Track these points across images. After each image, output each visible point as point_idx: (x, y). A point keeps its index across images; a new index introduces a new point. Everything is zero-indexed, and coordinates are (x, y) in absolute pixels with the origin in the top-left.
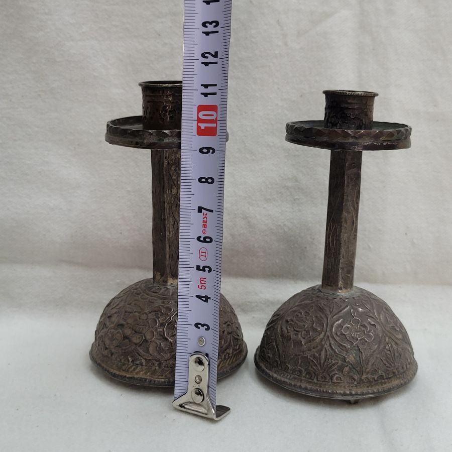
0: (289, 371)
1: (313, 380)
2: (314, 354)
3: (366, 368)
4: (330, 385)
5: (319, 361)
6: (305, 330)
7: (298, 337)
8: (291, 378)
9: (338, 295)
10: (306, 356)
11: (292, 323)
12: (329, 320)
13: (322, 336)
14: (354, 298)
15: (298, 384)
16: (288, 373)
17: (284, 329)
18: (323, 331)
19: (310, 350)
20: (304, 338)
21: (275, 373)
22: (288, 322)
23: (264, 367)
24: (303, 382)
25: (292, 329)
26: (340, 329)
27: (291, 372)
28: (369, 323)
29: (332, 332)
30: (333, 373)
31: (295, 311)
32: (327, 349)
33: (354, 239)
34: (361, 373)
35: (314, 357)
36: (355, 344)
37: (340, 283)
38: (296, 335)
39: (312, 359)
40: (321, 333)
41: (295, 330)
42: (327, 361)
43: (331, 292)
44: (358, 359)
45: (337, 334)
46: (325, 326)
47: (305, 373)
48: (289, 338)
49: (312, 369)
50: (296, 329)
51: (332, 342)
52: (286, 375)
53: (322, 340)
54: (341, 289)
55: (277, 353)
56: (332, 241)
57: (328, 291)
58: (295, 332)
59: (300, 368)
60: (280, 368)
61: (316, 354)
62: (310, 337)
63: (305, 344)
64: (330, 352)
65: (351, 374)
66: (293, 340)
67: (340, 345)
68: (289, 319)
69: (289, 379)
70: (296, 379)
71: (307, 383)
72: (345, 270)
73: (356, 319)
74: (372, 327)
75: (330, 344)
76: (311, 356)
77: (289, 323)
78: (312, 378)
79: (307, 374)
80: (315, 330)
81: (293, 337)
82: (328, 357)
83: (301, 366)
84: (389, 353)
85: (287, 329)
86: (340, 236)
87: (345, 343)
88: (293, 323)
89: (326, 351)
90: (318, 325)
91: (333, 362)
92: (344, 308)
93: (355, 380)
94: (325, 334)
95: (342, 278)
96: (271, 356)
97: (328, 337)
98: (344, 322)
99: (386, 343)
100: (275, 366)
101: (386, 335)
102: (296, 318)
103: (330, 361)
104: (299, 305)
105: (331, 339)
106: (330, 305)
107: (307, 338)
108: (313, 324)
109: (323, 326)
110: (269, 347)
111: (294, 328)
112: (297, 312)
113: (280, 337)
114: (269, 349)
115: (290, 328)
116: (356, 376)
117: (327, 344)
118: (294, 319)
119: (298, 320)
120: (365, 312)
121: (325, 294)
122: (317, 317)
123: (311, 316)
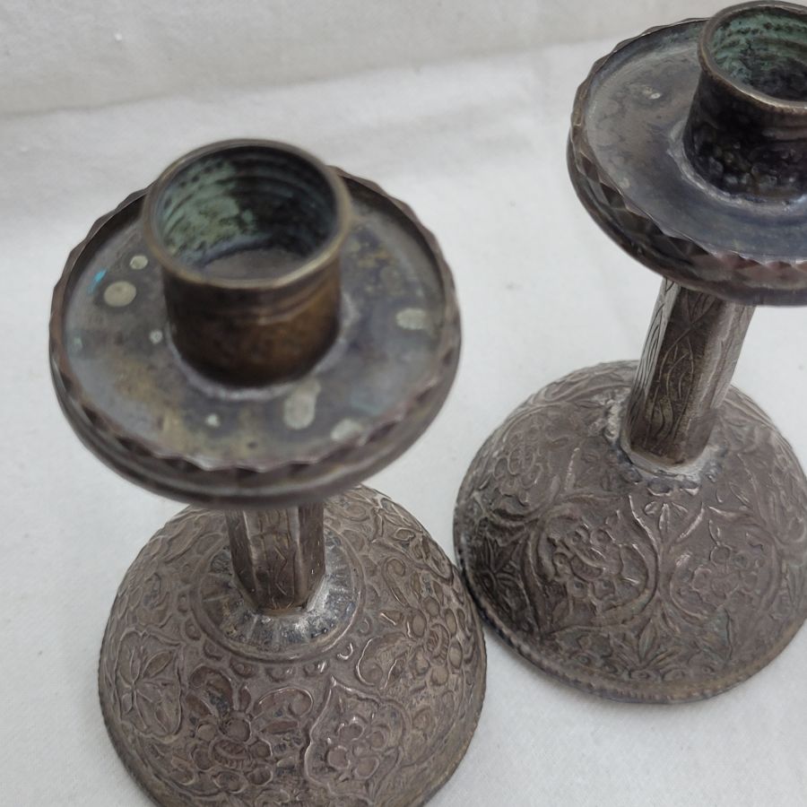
0: (562, 652)
1: (619, 676)
2: (625, 635)
3: (740, 646)
4: (659, 685)
5: (635, 648)
6: (601, 580)
7: (586, 596)
8: (565, 665)
9: (674, 476)
10: (606, 635)
11: (565, 551)
12: (659, 557)
13: (644, 598)
14: (710, 478)
15: (584, 679)
16: (559, 654)
17: (546, 560)
18: (646, 587)
19: (614, 624)
20: (601, 599)
21: (525, 640)
22: (555, 546)
23: (490, 612)
24: (596, 676)
25: (568, 571)
26: (686, 580)
27: (567, 655)
28: (750, 543)
29: (668, 591)
30: (668, 667)
31: (570, 519)
32: (656, 625)
34: (727, 655)
35: (625, 638)
36: (719, 607)
38: (580, 586)
39: (619, 643)
40: (643, 592)
41: (575, 574)
42: (655, 648)
43: (656, 468)
44: (724, 633)
45: (678, 593)
46: (652, 576)
47: (602, 662)
48: (562, 592)
49: (618, 660)
50: (579, 573)
51: (670, 610)
52: (554, 656)
53: (644, 607)
55: (530, 609)
56: (674, 381)
57: (648, 467)
58: (576, 579)
59: (589, 652)
60: (538, 639)
61: (628, 633)
62: (615, 599)
63: (604, 611)
64: (663, 630)
65: (707, 661)
66: (574, 598)
68: (556, 537)
69: (561, 664)
70: (576, 667)
71: (604, 679)
73: (721, 548)
74: (755, 551)
75: (664, 616)
76: (616, 636)
77: (559, 550)
78: (618, 673)
79: (604, 665)
80: (626, 584)
81: (573, 590)
82: (657, 641)
83: (591, 649)
84: (786, 592)
85: (554, 565)
87: (696, 611)
88: (569, 555)
89: (655, 631)
90: (633, 569)
91: (670, 650)
93: (712, 670)
94: (653, 595)
96: (513, 605)
97: (659, 601)
98: (694, 561)
99: (781, 575)
100: (524, 630)
101: (781, 556)
102: (574, 540)
103: (662, 649)
104: (578, 500)
105: (667, 605)
106: (660, 510)
107: (609, 599)
108: (621, 566)
109: (647, 575)
110: (506, 582)
111: (572, 569)
112: (576, 525)
113: (534, 574)
114: (506, 586)
115: (561, 563)
116: (717, 662)
117: (656, 616)
118: (571, 543)
119: (581, 550)
120: (739, 518)
121: (640, 471)
122: (630, 549)
123: (615, 545)
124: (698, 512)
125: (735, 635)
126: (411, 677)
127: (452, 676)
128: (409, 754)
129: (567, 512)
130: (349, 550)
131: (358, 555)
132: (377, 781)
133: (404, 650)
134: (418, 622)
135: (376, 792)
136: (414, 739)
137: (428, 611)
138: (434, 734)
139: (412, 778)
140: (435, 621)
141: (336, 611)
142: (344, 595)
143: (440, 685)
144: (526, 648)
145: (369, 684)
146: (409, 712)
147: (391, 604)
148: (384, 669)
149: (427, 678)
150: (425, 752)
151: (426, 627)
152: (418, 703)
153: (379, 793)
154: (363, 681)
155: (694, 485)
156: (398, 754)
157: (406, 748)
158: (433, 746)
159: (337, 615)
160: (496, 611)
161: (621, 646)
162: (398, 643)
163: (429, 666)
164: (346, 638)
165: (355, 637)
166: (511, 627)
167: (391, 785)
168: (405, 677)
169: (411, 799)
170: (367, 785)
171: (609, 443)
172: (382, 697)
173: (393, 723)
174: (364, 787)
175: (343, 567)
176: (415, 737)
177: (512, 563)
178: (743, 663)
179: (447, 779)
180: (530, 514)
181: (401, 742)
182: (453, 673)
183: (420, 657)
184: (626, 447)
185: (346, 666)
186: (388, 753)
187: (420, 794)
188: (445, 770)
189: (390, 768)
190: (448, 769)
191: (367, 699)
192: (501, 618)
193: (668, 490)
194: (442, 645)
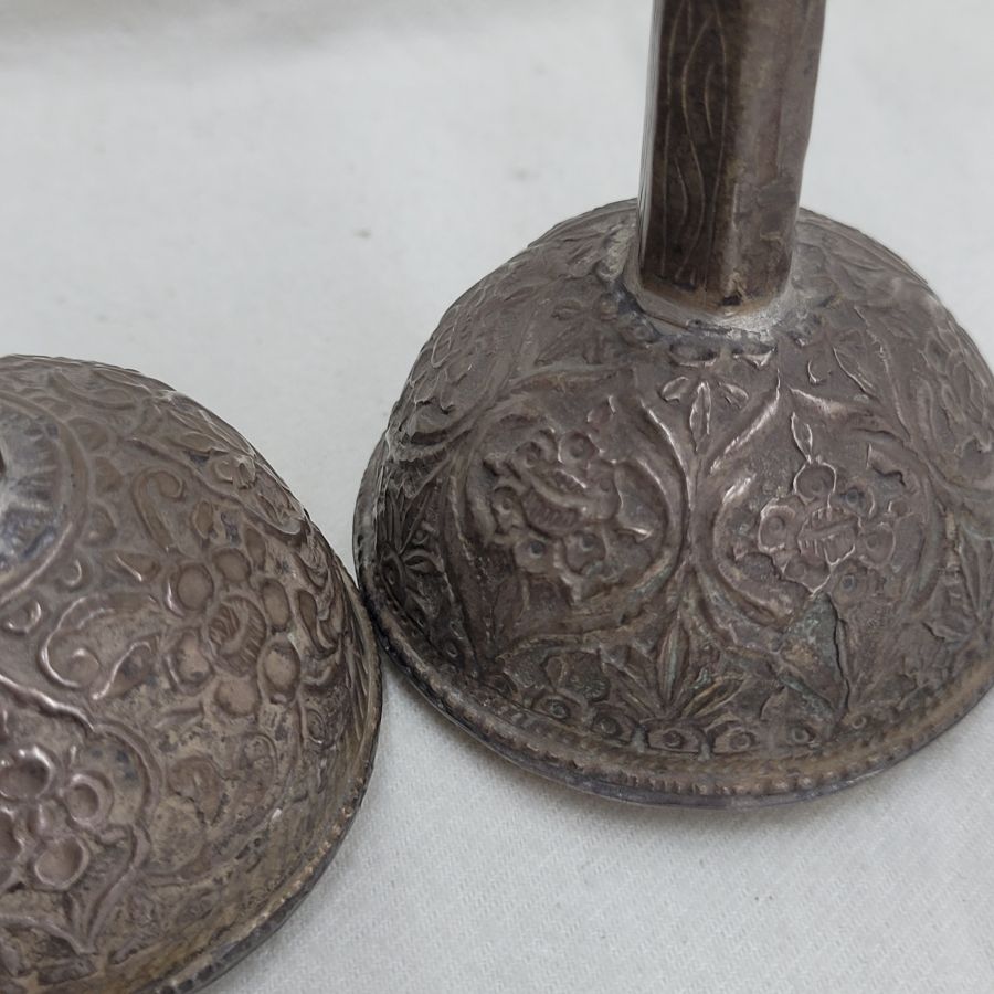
0: (518, 698)
1: (627, 743)
2: (629, 648)
3: (864, 683)
4: (705, 763)
5: (651, 676)
6: (577, 533)
7: (550, 562)
8: (525, 725)
9: (723, 331)
10: (592, 651)
11: (512, 482)
12: (689, 483)
13: (661, 568)
14: (794, 338)
15: (562, 753)
16: (514, 702)
17: (480, 506)
18: (664, 543)
19: (608, 626)
20: (579, 573)
21: (455, 683)
22: (495, 475)
23: (398, 636)
24: (584, 745)
25: (518, 520)
26: (743, 530)
27: (527, 702)
28: (876, 467)
29: (708, 550)
30: (719, 721)
31: (523, 422)
32: (689, 626)
33: (806, 72)
34: (839, 702)
35: (629, 656)
36: (814, 591)
37: (732, 280)
38: (540, 548)
39: (620, 666)
40: (660, 555)
41: (530, 526)
42: (690, 676)
43: (686, 315)
44: (829, 651)
45: (731, 556)
46: (675, 520)
47: (592, 713)
48: (505, 561)
49: (620, 705)
50: (536, 521)
51: (713, 594)
52: (505, 709)
53: (663, 585)
54: (734, 301)
55: (456, 611)
56: (695, 92)
57: (670, 315)
58: (532, 535)
60: (475, 674)
61: (635, 644)
62: (605, 571)
63: (585, 599)
64: (703, 637)
65: (799, 712)
66: (529, 575)
67: (746, 606)
68: (496, 457)
69: (519, 724)
70: (547, 729)
71: (599, 752)
72: (757, 217)
73: (815, 468)
74: (887, 484)
75: (703, 605)
76: (613, 653)
77: (503, 482)
78: (624, 737)
79: (597, 720)
80: (626, 538)
81: (528, 560)
82: (692, 660)
83: (569, 686)
84: (956, 581)
85: (494, 512)
86: (734, 73)
87: (769, 596)
88: (520, 488)
89: (685, 638)
90: (640, 509)
91: (719, 681)
92: (758, 412)
93: (812, 735)
94: (679, 560)
95: (744, 257)
96: (429, 609)
97: (692, 572)
98: (758, 492)
99: (947, 545)
100: (450, 661)
101: (944, 505)
102: (529, 460)
103: (703, 677)
104: (540, 385)
105: (706, 581)
106: (690, 395)
107: (593, 573)
108: (615, 503)
109: (665, 517)
110: (416, 567)
111: (524, 515)
112: (533, 430)
113: (461, 538)
114: (416, 573)
115: (506, 507)
116: (820, 720)
117: (686, 606)
118: (523, 465)
119: (542, 477)
120: (852, 416)
121: (657, 324)
122: (632, 469)
123: (604, 462)
124: (769, 397)
125: (851, 656)
126: (166, 685)
127: (267, 705)
128: (163, 850)
129: (518, 411)
130: (70, 444)
131: (88, 457)
132: (90, 898)
133: (155, 630)
134: (195, 585)
135: (91, 923)
136: (174, 819)
137: (220, 570)
138: (226, 817)
139: (178, 907)
140: (234, 591)
141: (15, 541)
142: (41, 516)
143: (234, 715)
144: (456, 697)
145: (67, 683)
146: (160, 758)
147: (139, 545)
148: (105, 660)
149: (207, 697)
150: (202, 852)
151: (211, 595)
152: (184, 743)
153: (96, 929)
154: (56, 675)
155: (763, 349)
156: (134, 845)
157: (156, 836)
158: (225, 844)
159: (16, 548)
160: (407, 632)
161: (624, 674)
162: (142, 615)
163: (212, 671)
164: (29, 592)
165: (48, 592)
166: (429, 660)
167: (126, 915)
168: (153, 684)
169: (180, 956)
170: (67, 904)
171: (602, 283)
172: (93, 715)
173: (121, 774)
174: (61, 911)
175: (49, 468)
176: (175, 817)
177: (427, 526)
178: (875, 727)
179: (268, 930)
180: (456, 425)
181: (141, 820)
182: (273, 701)
183: (191, 650)
184: (634, 285)
185: (19, 645)
186: (109, 837)
187: (202, 950)
188: (260, 908)
189: (116, 871)
190: (270, 907)
191: (61, 715)
192: (414, 645)
193: (710, 355)
194: (244, 638)
